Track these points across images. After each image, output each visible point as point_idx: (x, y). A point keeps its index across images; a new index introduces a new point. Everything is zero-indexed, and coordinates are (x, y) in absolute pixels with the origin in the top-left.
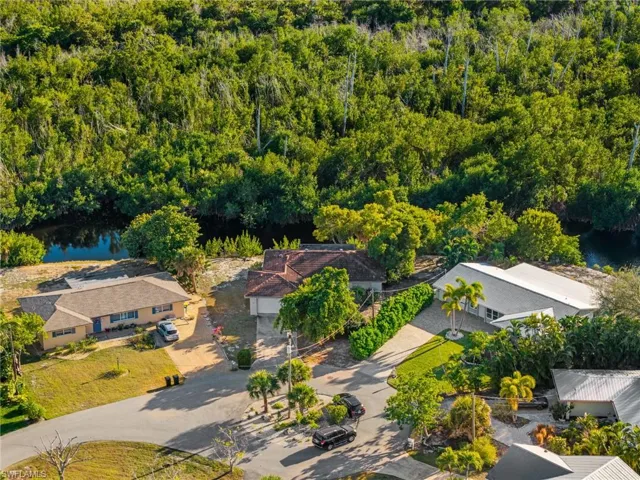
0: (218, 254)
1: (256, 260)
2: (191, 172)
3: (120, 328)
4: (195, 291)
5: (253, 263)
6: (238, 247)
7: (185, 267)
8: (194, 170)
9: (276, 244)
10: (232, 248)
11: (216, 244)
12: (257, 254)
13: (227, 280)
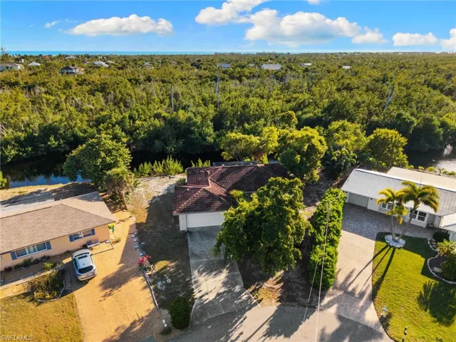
0: (149, 174)
1: (179, 177)
2: (130, 122)
3: (27, 264)
4: (125, 208)
5: (177, 179)
6: (164, 168)
7: (113, 187)
8: (131, 121)
9: (194, 165)
10: (160, 169)
11: (147, 167)
12: (179, 173)
13: (156, 195)
